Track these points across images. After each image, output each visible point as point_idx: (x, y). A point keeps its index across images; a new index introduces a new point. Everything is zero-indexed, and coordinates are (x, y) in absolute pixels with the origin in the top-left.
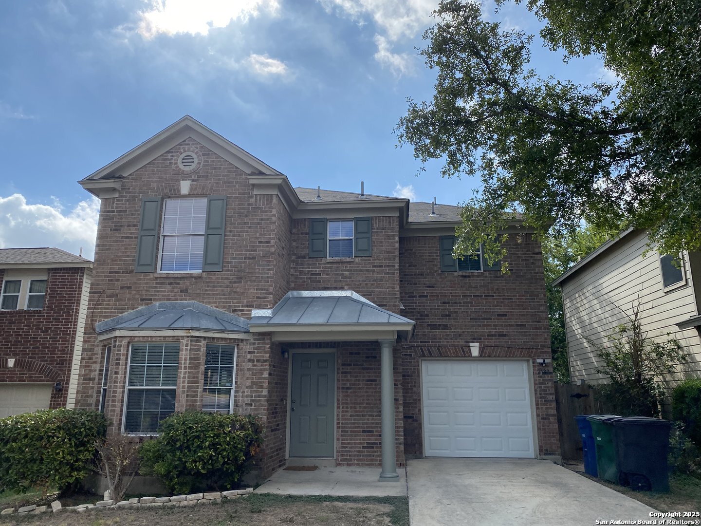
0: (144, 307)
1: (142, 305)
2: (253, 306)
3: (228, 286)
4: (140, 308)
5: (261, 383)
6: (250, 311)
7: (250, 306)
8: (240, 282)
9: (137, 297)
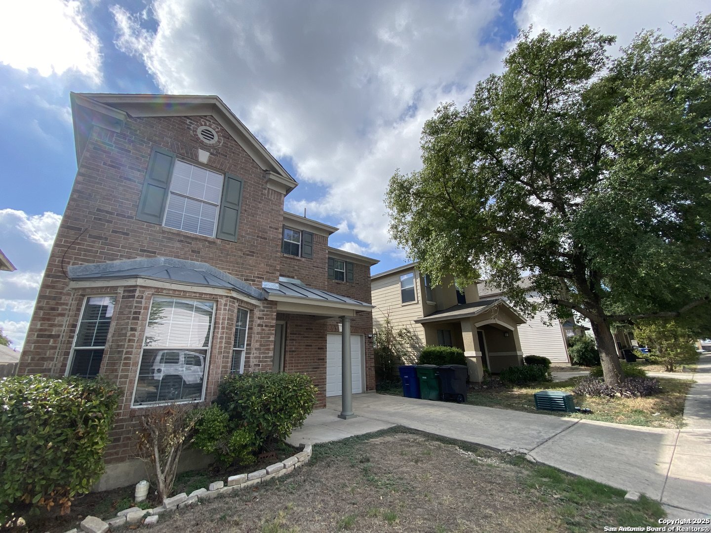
0: (144, 259)
1: (142, 256)
2: (263, 278)
3: (241, 257)
4: (139, 259)
5: (267, 345)
6: (261, 282)
7: (261, 278)
8: (253, 256)
9: (136, 245)
